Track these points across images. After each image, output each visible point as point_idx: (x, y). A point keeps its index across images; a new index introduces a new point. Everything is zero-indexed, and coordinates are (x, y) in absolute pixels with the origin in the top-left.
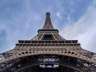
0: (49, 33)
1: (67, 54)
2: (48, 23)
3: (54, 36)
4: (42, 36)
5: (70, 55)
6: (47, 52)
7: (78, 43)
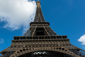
0: (41, 26)
1: (58, 50)
2: (39, 14)
3: (46, 30)
4: (35, 30)
5: (61, 51)
6: (42, 48)
7: (67, 38)
